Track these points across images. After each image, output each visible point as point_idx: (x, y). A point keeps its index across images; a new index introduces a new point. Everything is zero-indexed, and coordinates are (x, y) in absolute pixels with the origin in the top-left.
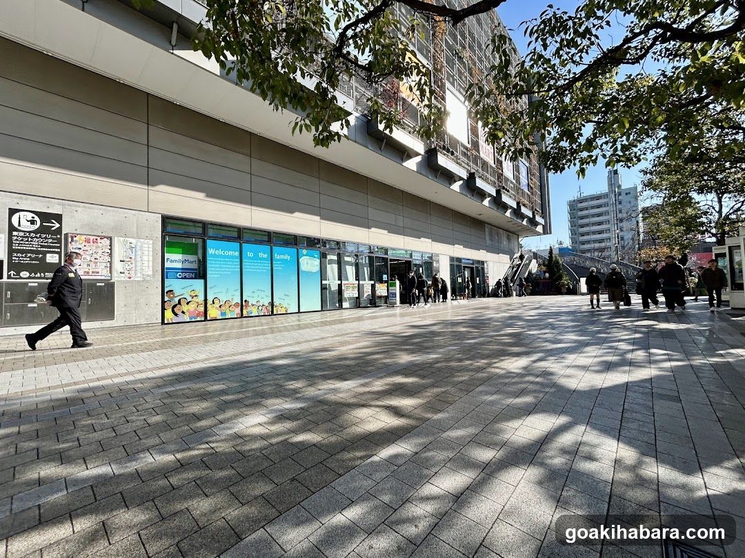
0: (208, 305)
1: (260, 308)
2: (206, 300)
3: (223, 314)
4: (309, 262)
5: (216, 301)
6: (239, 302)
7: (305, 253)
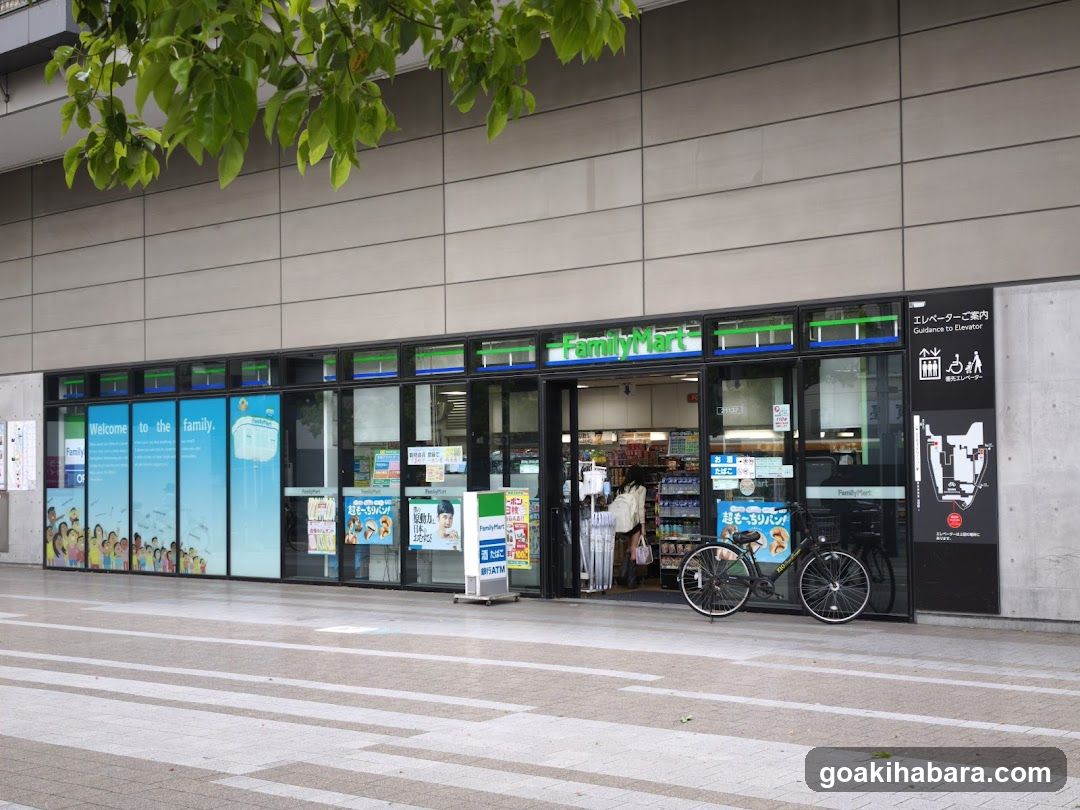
0: (89, 539)
1: (158, 554)
2: (86, 528)
3: (107, 560)
4: (254, 431)
5: (99, 533)
6: (128, 538)
7: (243, 408)
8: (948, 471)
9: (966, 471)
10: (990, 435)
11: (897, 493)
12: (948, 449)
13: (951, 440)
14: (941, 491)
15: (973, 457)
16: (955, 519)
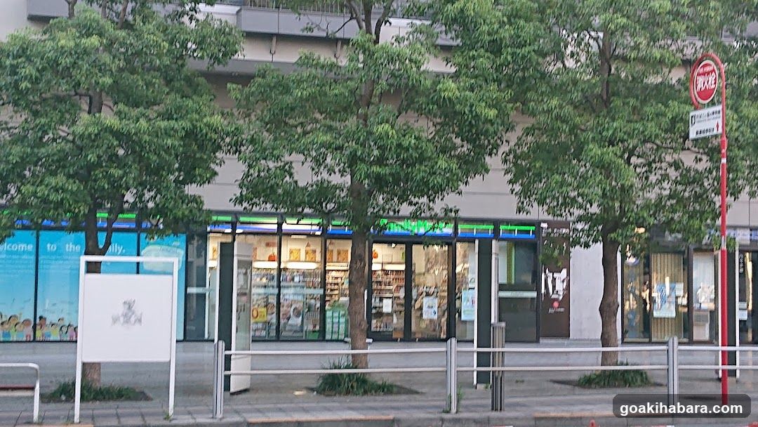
3: (6, 334)
6: (31, 318)
8: (554, 287)
9: (560, 287)
10: (568, 274)
11: (534, 294)
12: (554, 279)
13: (555, 275)
14: (551, 293)
15: (563, 281)
16: (556, 304)
